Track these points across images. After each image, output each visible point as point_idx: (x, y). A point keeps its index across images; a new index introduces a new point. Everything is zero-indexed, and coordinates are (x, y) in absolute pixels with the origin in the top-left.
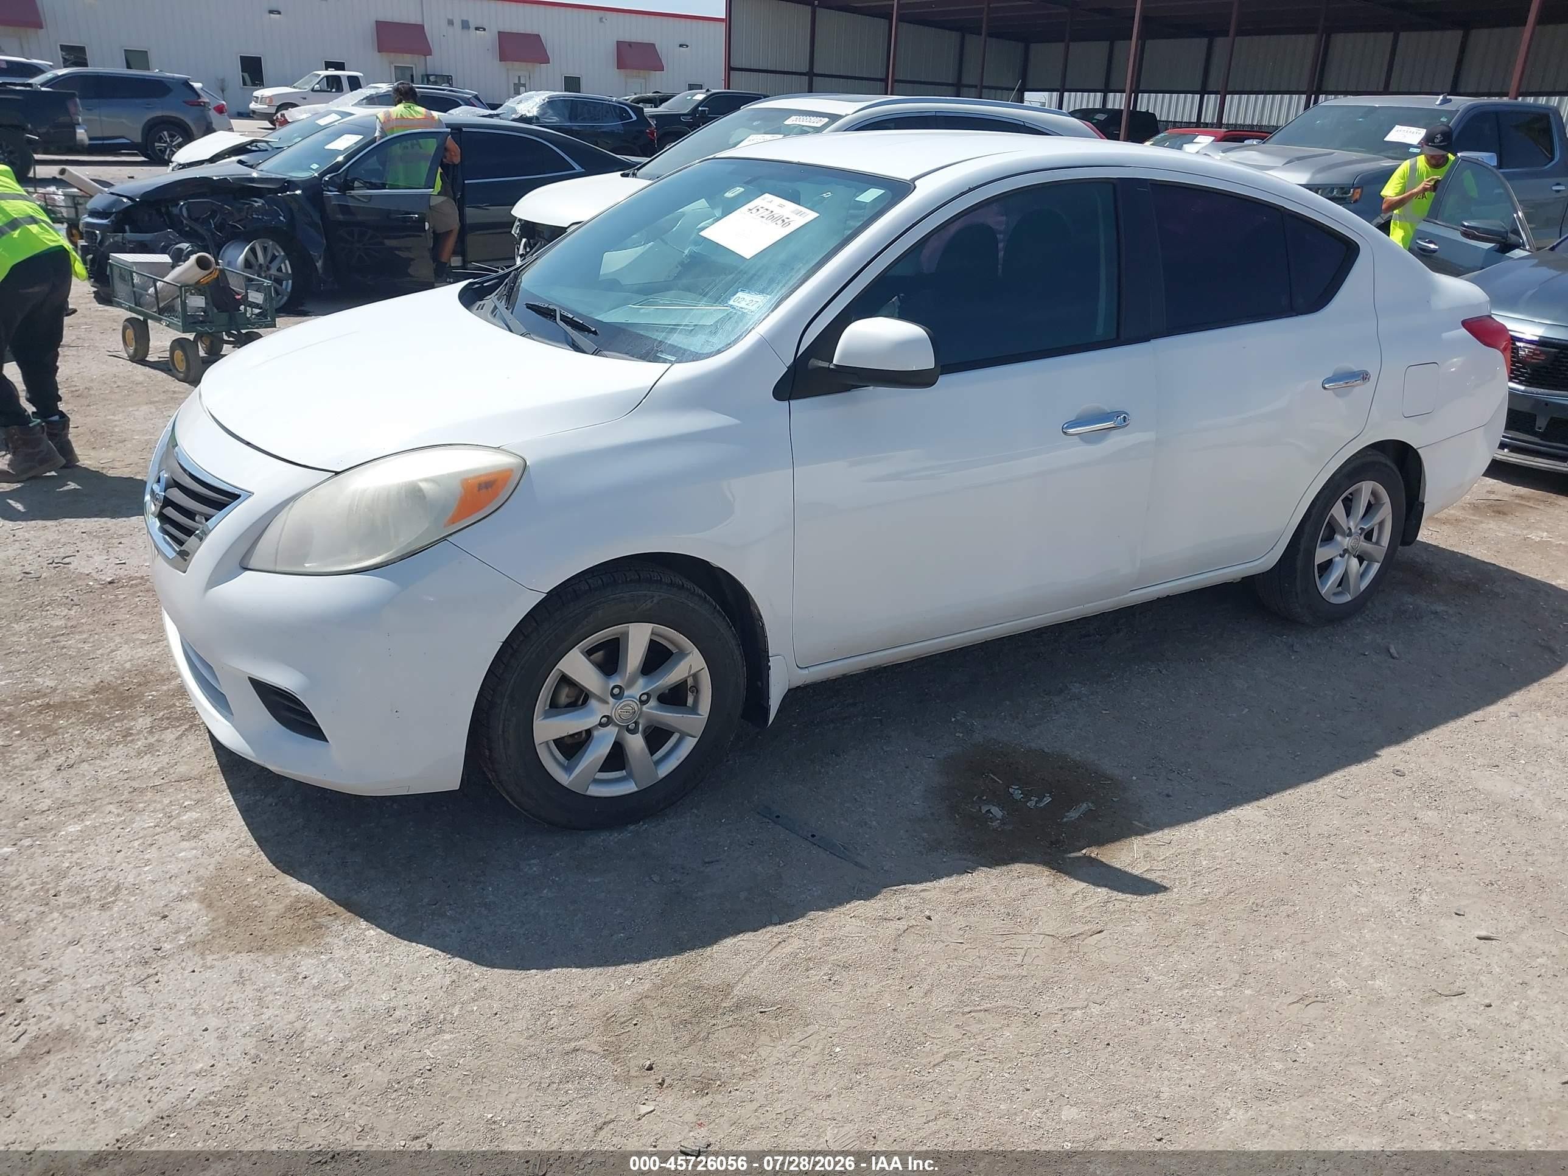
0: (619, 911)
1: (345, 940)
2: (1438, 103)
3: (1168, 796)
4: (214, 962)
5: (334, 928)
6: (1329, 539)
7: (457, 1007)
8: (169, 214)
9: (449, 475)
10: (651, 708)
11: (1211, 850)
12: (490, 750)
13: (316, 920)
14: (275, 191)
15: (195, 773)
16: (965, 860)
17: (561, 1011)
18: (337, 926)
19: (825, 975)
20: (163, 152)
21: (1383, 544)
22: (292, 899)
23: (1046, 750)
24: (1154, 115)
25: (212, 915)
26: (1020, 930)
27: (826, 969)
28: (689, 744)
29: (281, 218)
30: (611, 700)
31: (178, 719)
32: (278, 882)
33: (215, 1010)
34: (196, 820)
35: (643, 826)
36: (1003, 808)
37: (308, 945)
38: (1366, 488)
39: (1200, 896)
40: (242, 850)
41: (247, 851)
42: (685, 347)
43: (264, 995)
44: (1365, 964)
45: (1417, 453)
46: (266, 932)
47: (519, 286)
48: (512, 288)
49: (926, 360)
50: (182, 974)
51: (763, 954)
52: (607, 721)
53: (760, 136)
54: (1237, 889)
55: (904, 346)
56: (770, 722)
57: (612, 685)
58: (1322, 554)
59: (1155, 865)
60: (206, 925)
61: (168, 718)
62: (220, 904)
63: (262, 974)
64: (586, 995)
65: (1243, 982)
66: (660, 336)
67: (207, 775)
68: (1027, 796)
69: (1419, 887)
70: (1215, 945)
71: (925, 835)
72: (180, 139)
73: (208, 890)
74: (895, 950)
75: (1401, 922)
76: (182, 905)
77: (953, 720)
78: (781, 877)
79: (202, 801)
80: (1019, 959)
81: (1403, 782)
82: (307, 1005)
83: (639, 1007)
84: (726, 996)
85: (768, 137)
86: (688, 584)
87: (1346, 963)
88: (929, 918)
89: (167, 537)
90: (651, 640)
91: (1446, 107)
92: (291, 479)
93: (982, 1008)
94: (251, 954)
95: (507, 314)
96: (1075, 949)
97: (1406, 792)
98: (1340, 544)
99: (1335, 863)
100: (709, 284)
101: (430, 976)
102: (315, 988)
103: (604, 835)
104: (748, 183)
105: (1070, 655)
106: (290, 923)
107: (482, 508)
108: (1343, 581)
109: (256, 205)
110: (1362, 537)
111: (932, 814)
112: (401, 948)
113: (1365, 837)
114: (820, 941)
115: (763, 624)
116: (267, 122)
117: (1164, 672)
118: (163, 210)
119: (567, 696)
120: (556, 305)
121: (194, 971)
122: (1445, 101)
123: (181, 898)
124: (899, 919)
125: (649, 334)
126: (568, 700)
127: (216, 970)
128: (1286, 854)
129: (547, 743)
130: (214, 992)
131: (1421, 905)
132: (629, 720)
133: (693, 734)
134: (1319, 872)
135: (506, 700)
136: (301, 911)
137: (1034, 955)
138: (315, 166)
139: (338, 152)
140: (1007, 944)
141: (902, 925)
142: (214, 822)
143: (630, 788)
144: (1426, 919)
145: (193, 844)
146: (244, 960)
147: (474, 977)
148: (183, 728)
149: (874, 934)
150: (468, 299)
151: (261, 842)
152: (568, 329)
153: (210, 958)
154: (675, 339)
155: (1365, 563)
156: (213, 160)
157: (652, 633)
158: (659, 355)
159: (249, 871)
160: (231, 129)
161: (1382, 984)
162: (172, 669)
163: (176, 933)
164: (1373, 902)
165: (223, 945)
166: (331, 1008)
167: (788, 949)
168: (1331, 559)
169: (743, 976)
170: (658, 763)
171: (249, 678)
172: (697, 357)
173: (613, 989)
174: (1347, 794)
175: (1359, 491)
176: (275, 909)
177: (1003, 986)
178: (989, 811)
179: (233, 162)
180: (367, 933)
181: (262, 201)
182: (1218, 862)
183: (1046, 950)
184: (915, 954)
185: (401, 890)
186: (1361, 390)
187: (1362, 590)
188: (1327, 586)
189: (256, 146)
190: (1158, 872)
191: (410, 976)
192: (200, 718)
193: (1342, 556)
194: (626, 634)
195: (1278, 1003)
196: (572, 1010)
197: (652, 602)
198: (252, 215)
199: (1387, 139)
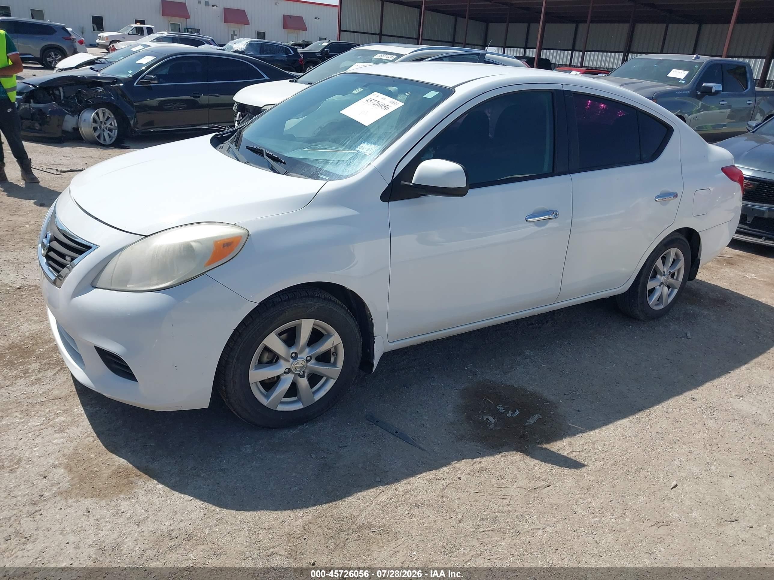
0: (294, 474)
1: (145, 490)
2: (693, 58)
3: (579, 411)
4: (73, 504)
5: (139, 484)
6: (654, 277)
7: (208, 529)
8: (54, 94)
9: (207, 238)
10: (312, 364)
11: (603, 441)
12: (226, 386)
13: (129, 479)
14: (109, 84)
15: (63, 395)
16: (477, 446)
17: (264, 531)
18: (140, 482)
19: (406, 510)
20: (51, 63)
21: (680, 280)
22: (116, 467)
23: (515, 385)
24: (550, 61)
25: (72, 476)
26: (507, 485)
27: (406, 507)
28: (331, 383)
29: (112, 98)
30: (291, 360)
31: (54, 364)
32: (108, 457)
33: (73, 531)
34: (63, 422)
35: (306, 427)
36: (494, 417)
37: (124, 494)
38: (673, 251)
39: (599, 466)
40: (88, 438)
41: (91, 439)
42: (334, 172)
43: (99, 523)
44: (686, 504)
45: (698, 234)
46: (101, 486)
47: (242, 137)
48: (238, 138)
49: (462, 183)
50: (55, 510)
51: (372, 499)
52: (289, 371)
53: (361, 64)
54: (618, 462)
55: (450, 174)
56: (373, 371)
57: (292, 352)
58: (650, 285)
59: (576, 449)
60: (68, 482)
61: (49, 364)
62: (76, 470)
63: (98, 511)
64: (278, 522)
65: (625, 514)
66: (320, 166)
67: (70, 396)
68: (507, 411)
69: (710, 462)
70: (608, 493)
71: (455, 432)
72: (60, 57)
73: (69, 462)
74: (442, 497)
75: (703, 481)
76: (55, 470)
77: (466, 368)
78: (380, 455)
79: (67, 410)
80: (508, 501)
81: (697, 404)
82: (124, 529)
83: (306, 529)
84: (353, 523)
85: (365, 64)
86: (334, 299)
87: (677, 504)
88: (459, 479)
89: (50, 268)
90: (313, 328)
91: (697, 61)
92: (120, 239)
93: (490, 529)
94: (93, 499)
95: (236, 151)
96: (537, 496)
97: (699, 410)
98: (659, 280)
99: (666, 448)
100: (346, 139)
101: (192, 511)
102: (128, 519)
103: (285, 432)
104: (365, 86)
105: (523, 335)
106: (115, 480)
107: (225, 257)
108: (660, 298)
109: (99, 91)
110: (670, 276)
111: (458, 420)
112: (176, 495)
113: (680, 434)
114: (402, 491)
115: (372, 320)
116: (105, 49)
117: (572, 344)
118: (51, 92)
119: (267, 358)
120: (263, 148)
121: (61, 509)
122: (697, 58)
123: (54, 466)
124: (444, 479)
125: (313, 164)
126: (268, 360)
127: (73, 508)
128: (641, 443)
129: (256, 383)
130: (73, 521)
131: (712, 471)
132: (300, 371)
133: (334, 378)
134: (658, 453)
135: (235, 360)
136: (121, 474)
137: (516, 499)
138: (130, 72)
139: (143, 65)
140: (501, 493)
141: (445, 482)
142: (74, 423)
143: (299, 406)
144: (715, 479)
145: (61, 435)
146: (89, 503)
147: (216, 511)
148: (57, 369)
149: (431, 487)
150: (216, 143)
151: (99, 434)
152: (270, 160)
153: (70, 501)
154: (328, 168)
155: (670, 289)
156: (77, 67)
157: (314, 324)
158: (319, 176)
159: (92, 451)
160: (86, 52)
161: (696, 515)
162: (51, 336)
163: (52, 486)
164: (687, 470)
165: (77, 493)
166: (137, 530)
167: (386, 496)
168: (655, 287)
169: (362, 511)
170: (315, 393)
171: (95, 346)
172: (340, 178)
173: (292, 518)
174: (669, 410)
175: (669, 253)
176: (106, 472)
177: (501, 516)
178: (487, 419)
179: (88, 68)
180: (157, 486)
181: (103, 89)
182: (607, 447)
183: (522, 496)
184: (453, 498)
185: (176, 462)
186: (673, 203)
187: (669, 303)
188: (652, 301)
189: (100, 61)
190: (576, 453)
191: (181, 511)
192: (66, 365)
193: (660, 286)
194: (300, 325)
195: (644, 526)
196: (270, 531)
197: (314, 308)
198: (97, 96)
199: (669, 75)
